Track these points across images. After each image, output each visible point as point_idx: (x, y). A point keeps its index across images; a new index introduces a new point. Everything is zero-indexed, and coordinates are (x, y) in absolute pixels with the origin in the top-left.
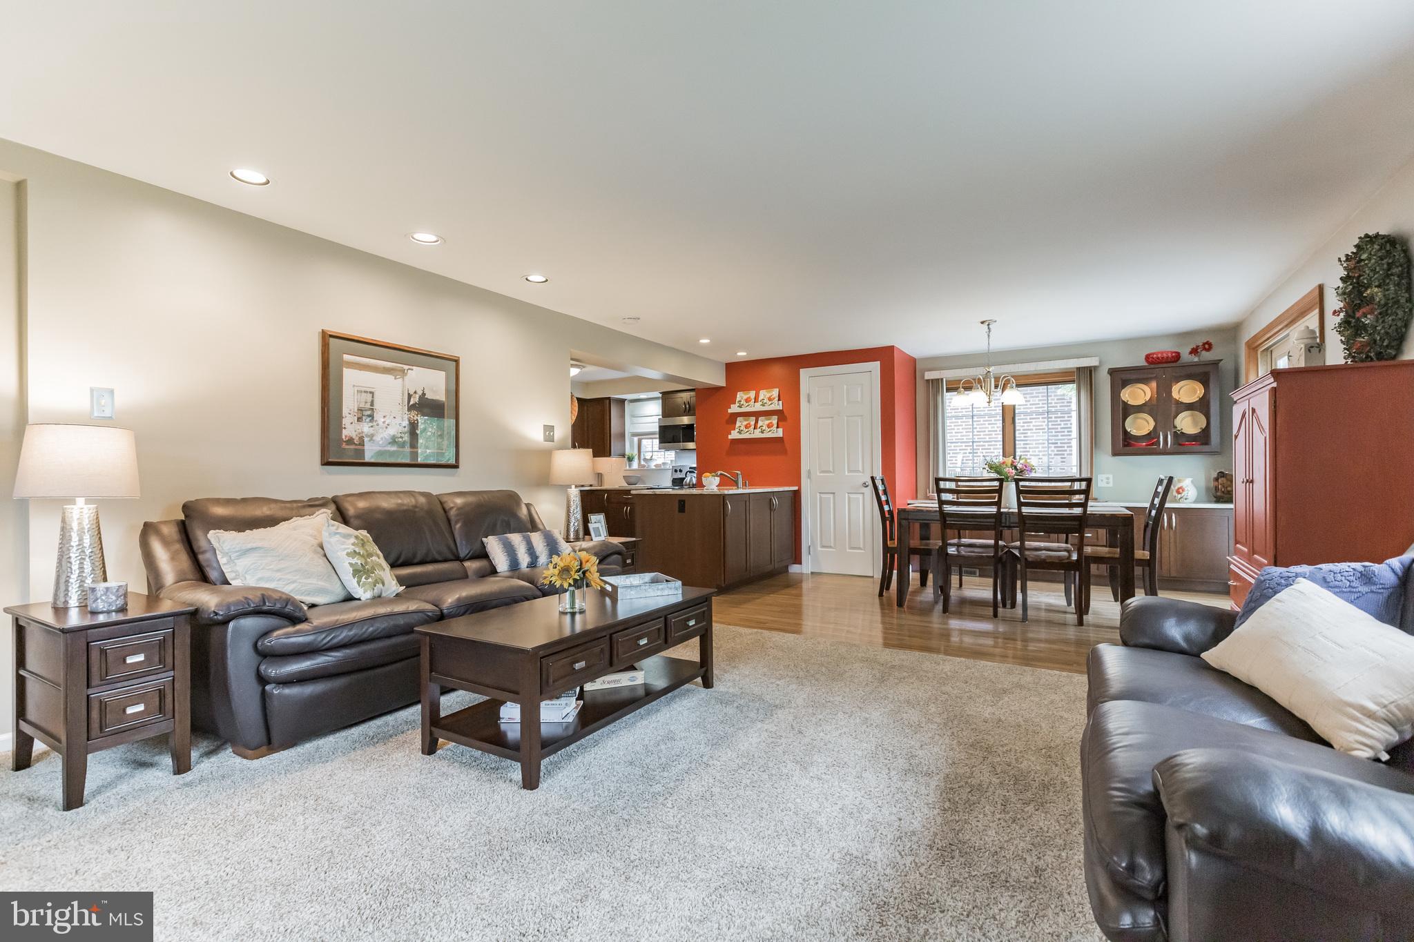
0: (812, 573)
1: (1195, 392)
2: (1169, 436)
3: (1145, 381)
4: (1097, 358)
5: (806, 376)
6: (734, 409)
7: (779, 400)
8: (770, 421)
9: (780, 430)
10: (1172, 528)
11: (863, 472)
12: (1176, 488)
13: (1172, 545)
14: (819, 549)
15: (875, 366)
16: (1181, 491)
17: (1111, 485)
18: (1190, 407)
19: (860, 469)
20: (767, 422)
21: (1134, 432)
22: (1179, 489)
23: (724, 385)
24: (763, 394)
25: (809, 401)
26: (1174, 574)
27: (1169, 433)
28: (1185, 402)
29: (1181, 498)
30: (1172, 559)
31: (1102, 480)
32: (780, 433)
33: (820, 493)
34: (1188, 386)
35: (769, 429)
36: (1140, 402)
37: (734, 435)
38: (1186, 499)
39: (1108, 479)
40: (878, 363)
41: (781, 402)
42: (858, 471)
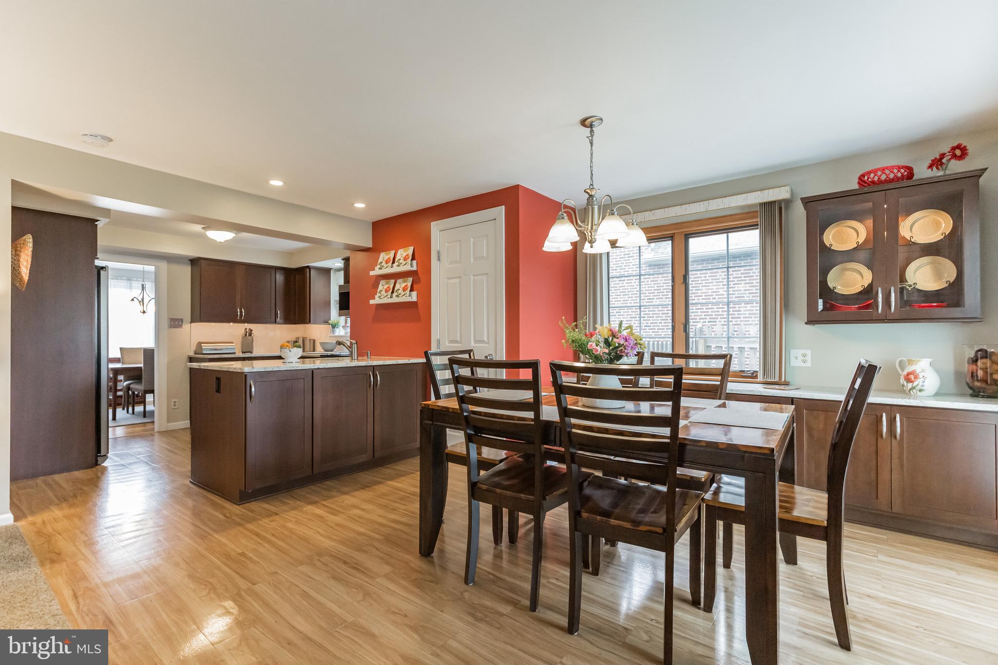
1: (938, 225)
2: (893, 295)
3: (857, 216)
4: (788, 188)
5: (437, 229)
6: (377, 271)
7: (413, 259)
8: (406, 284)
9: (414, 294)
10: (895, 437)
11: (488, 343)
12: (905, 373)
13: (895, 461)
15: (499, 212)
16: (912, 377)
17: (809, 364)
18: (931, 250)
19: (485, 339)
20: (403, 285)
21: (841, 289)
22: (908, 374)
23: (371, 246)
24: (401, 254)
25: (439, 259)
26: (896, 509)
27: (892, 289)
28: (919, 242)
29: (913, 388)
30: (895, 485)
31: (796, 358)
32: (413, 297)
34: (926, 219)
35: (404, 294)
36: (850, 245)
37: (377, 300)
38: (920, 391)
39: (804, 355)
40: (502, 209)
41: (414, 262)
42: (483, 342)
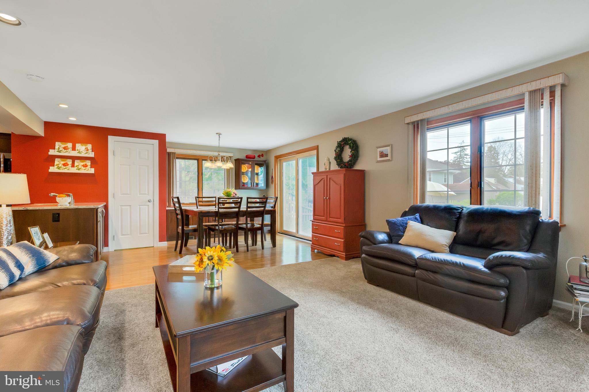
0: (115, 250)
4: (233, 154)
5: (113, 140)
6: (52, 152)
7: (92, 151)
8: (84, 163)
9: (93, 169)
11: (148, 195)
14: (120, 236)
19: (147, 193)
20: (82, 164)
23: (43, 135)
25: (115, 155)
32: (92, 171)
33: (121, 206)
35: (84, 168)
37: (52, 169)
40: (156, 141)
41: (93, 153)
